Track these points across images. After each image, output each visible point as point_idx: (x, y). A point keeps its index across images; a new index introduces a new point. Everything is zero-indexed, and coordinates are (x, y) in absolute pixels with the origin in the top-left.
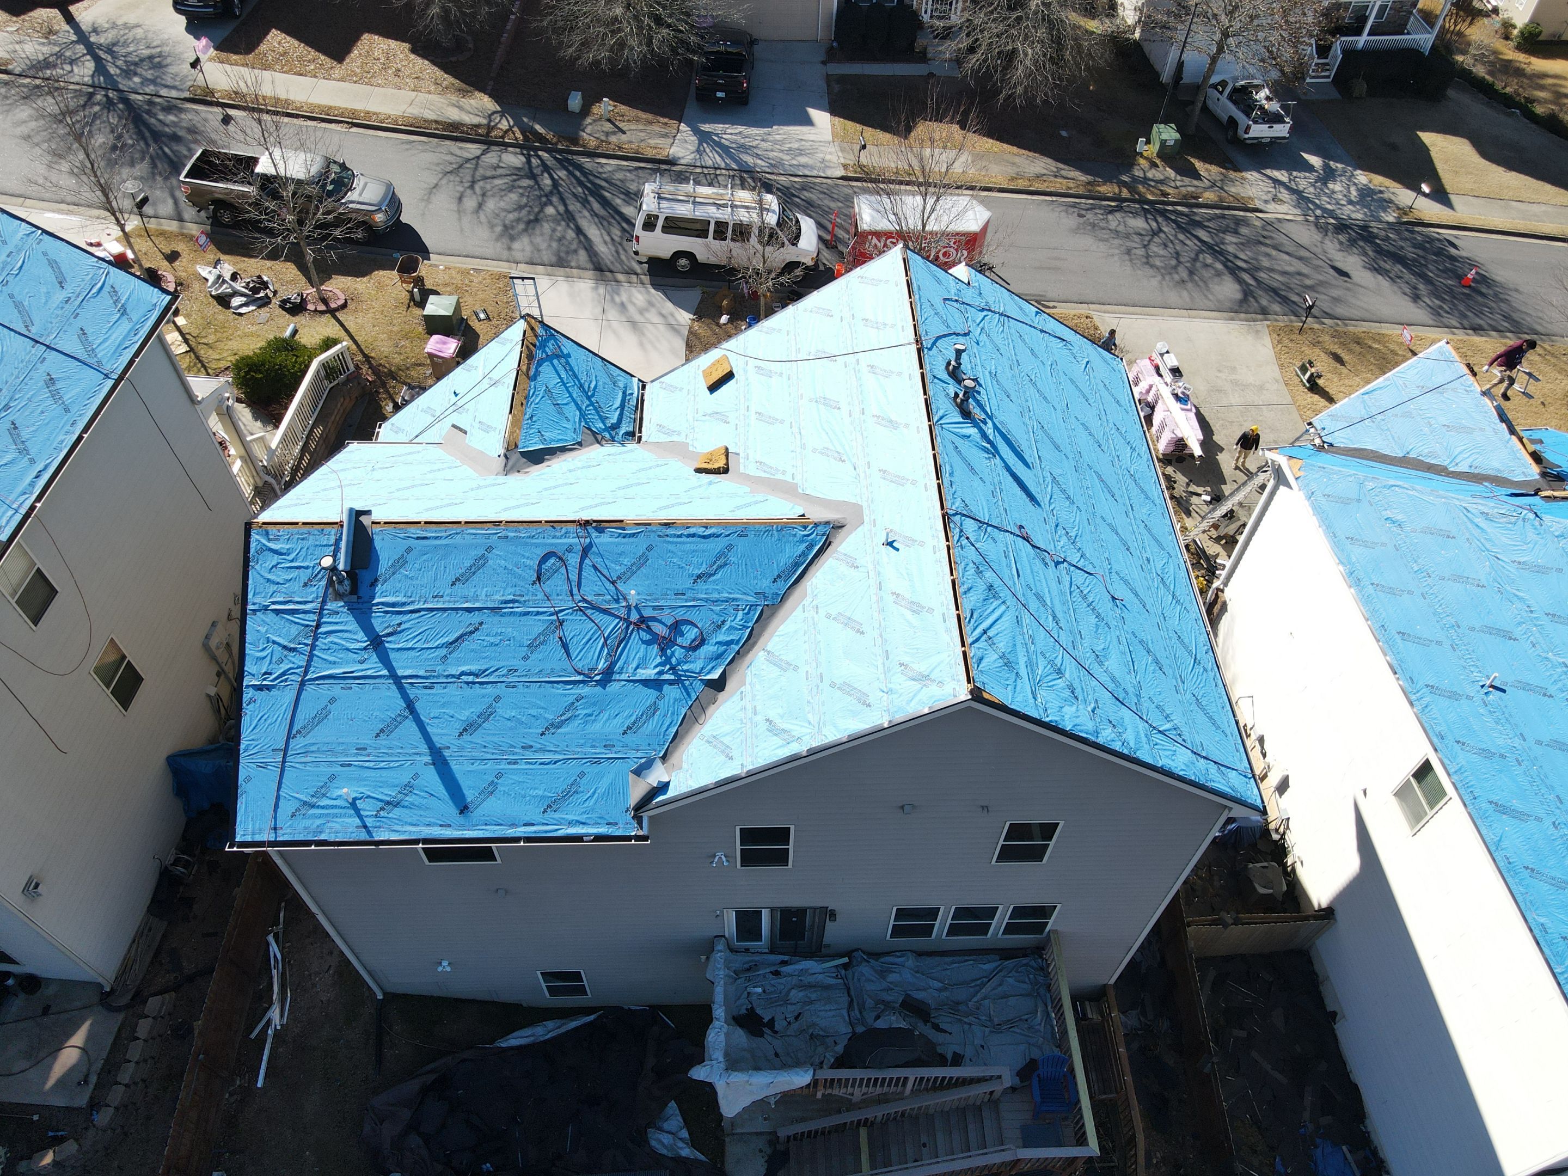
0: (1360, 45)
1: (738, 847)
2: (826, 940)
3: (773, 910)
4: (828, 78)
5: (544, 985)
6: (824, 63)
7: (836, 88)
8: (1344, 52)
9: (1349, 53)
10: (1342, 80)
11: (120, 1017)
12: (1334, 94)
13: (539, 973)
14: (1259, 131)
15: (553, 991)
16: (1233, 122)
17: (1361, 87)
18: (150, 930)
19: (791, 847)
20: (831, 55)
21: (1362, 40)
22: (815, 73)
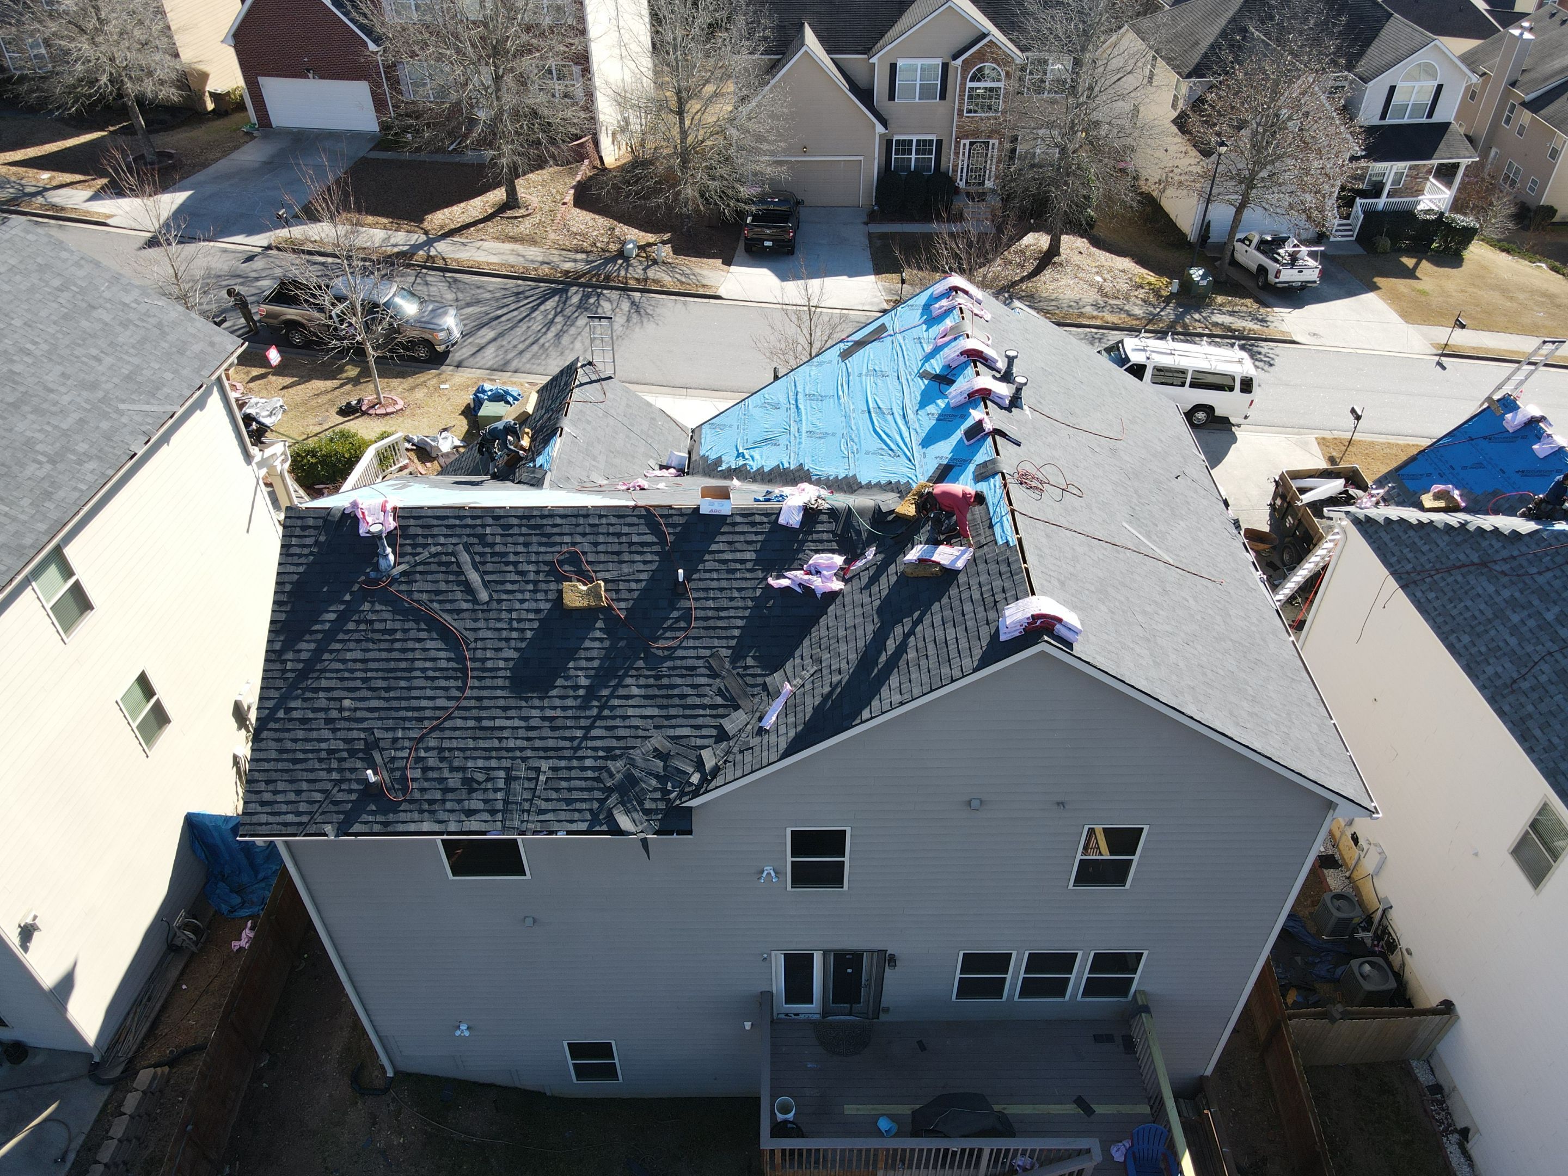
0: (1380, 207)
1: (789, 859)
2: (885, 1002)
3: (826, 953)
4: (870, 236)
5: (570, 1062)
6: (866, 224)
7: (879, 243)
8: (1364, 213)
9: (1370, 214)
10: (1366, 237)
11: (107, 1091)
12: (1360, 250)
13: (565, 1043)
14: (1288, 275)
15: (581, 1072)
16: (1262, 270)
17: (1381, 241)
18: (149, 1000)
19: (846, 859)
20: (872, 217)
21: (1381, 203)
22: (858, 234)
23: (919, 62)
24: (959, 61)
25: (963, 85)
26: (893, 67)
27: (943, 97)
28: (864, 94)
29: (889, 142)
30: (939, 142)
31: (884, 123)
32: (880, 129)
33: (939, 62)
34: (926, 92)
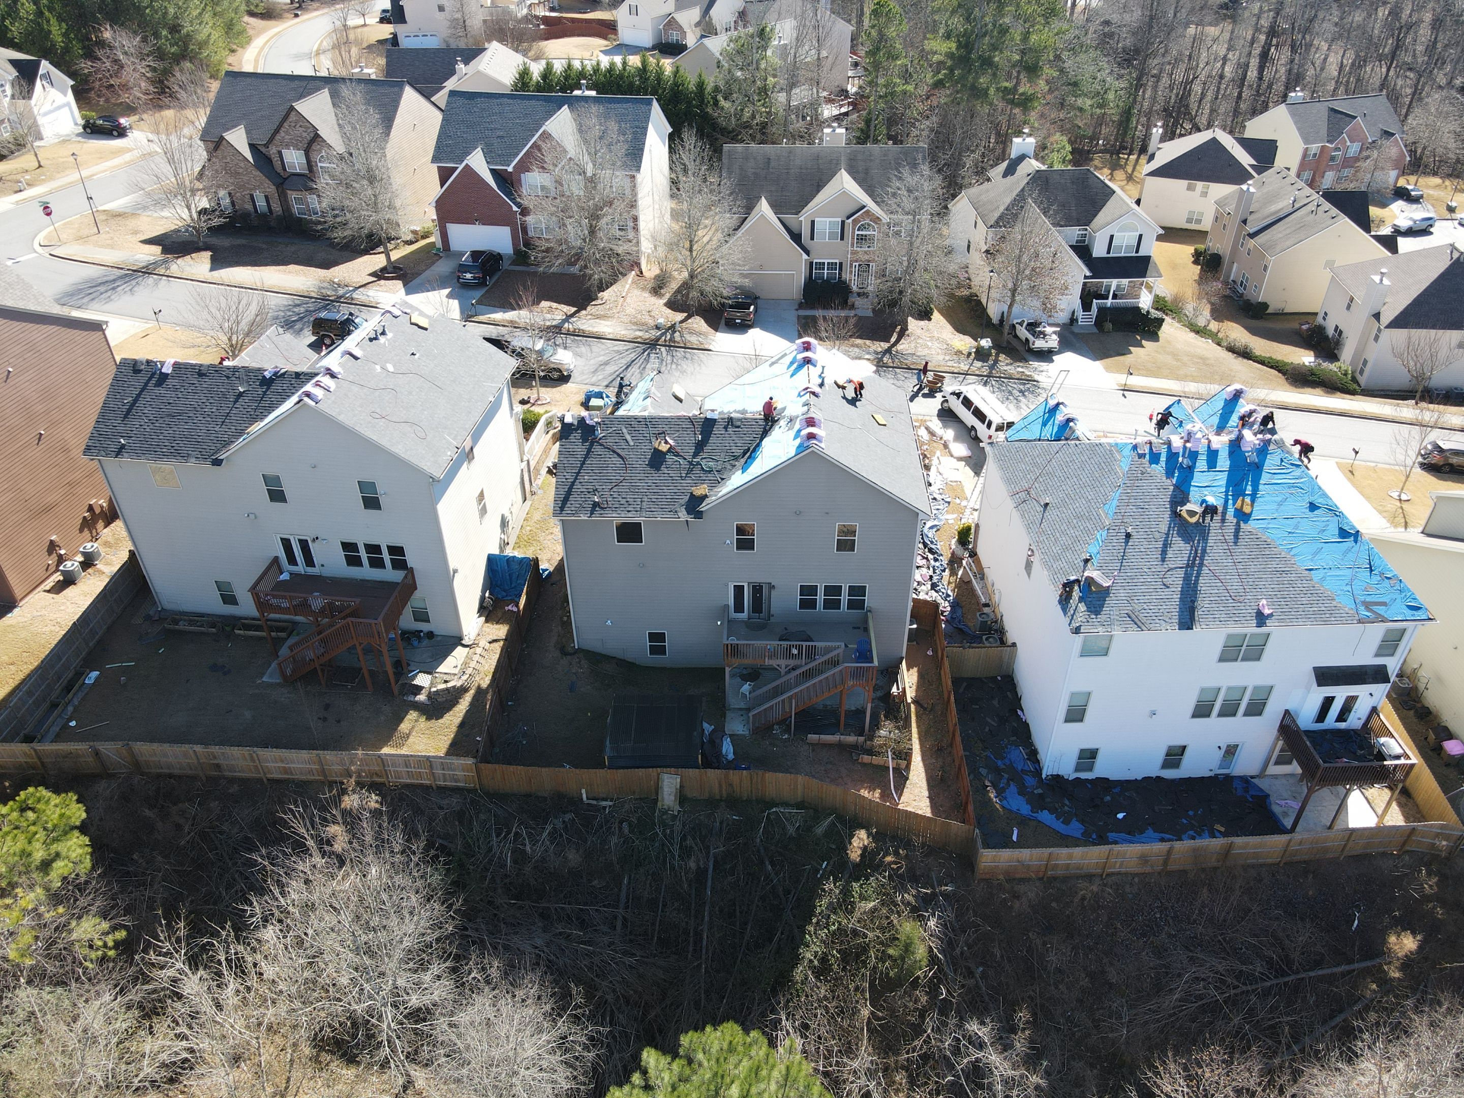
0: (1109, 305)
1: (735, 537)
2: (772, 611)
3: (749, 585)
4: (798, 317)
5: (648, 645)
6: (797, 310)
7: (802, 320)
8: (1099, 308)
9: (1102, 310)
10: (1099, 322)
12: (1095, 330)
13: (648, 632)
14: (1039, 344)
15: (652, 650)
16: (1027, 340)
17: (1109, 326)
19: (755, 538)
20: (801, 306)
21: (1109, 302)
22: (792, 315)
23: (828, 220)
24: (850, 220)
25: (853, 232)
26: (813, 222)
27: (842, 238)
28: (796, 237)
29: (811, 263)
30: (841, 264)
31: (807, 252)
32: (805, 256)
33: (840, 220)
34: (832, 236)
